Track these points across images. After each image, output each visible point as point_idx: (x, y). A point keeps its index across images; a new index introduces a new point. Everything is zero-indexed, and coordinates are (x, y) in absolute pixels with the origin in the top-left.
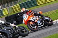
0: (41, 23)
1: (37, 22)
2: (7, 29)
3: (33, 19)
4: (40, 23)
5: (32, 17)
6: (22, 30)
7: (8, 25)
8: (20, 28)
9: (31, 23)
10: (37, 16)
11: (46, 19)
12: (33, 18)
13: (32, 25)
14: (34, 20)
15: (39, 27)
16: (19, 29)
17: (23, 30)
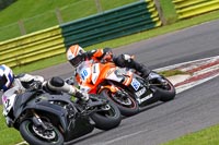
0: (144, 90)
1: (130, 85)
2: (58, 101)
4: (140, 88)
5: (112, 69)
7: (58, 88)
8: (94, 100)
9: (113, 88)
12: (116, 73)
13: (118, 95)
14: (119, 80)
15: (140, 101)
16: (92, 104)
17: (104, 105)
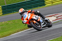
9: (35, 22)
12: (35, 17)
13: (36, 24)
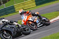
2: (11, 27)
3: (32, 19)
5: (31, 17)
6: (24, 29)
10: (35, 17)
11: (43, 19)
13: (31, 25)
15: (38, 26)
